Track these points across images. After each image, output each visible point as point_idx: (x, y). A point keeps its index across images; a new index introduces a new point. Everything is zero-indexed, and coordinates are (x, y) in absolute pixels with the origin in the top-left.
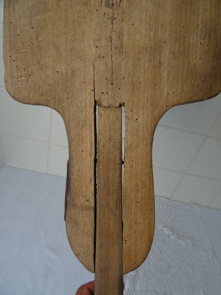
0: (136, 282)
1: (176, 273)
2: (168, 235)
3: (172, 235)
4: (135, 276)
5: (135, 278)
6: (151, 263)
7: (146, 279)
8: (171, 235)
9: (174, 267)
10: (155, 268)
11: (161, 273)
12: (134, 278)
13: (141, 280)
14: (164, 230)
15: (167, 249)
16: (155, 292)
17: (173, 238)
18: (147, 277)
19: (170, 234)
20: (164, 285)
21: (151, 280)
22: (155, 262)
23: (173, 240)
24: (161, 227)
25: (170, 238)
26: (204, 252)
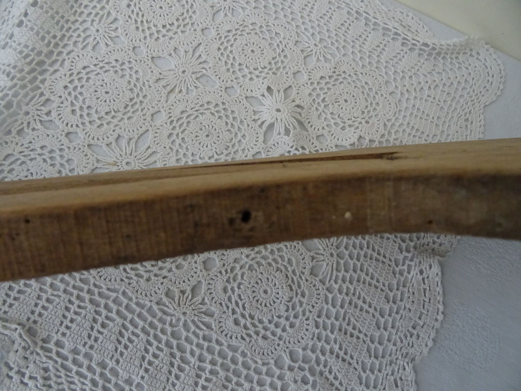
2: (271, 126)
3: (287, 132)
8: (282, 131)
14: (262, 104)
19: (279, 127)
24: (258, 87)
25: (271, 142)
26: (400, 249)
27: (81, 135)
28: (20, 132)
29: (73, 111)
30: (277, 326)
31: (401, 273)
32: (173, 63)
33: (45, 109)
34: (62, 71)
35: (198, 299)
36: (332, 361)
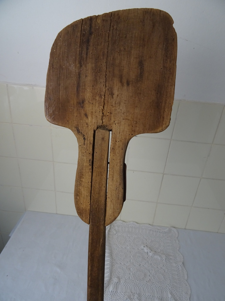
0: (118, 286)
1: (150, 280)
2: (147, 252)
3: (150, 252)
4: (118, 283)
5: (118, 284)
6: (131, 273)
7: (125, 284)
9: (149, 276)
10: (134, 277)
11: (138, 280)
12: (116, 284)
13: (122, 285)
14: (144, 249)
15: (145, 263)
16: (132, 293)
17: (150, 254)
18: (127, 283)
19: (149, 252)
20: (140, 288)
21: (130, 285)
22: (134, 273)
23: (151, 256)
24: (142, 247)
25: (149, 255)
26: (175, 264)
27: (122, 263)
28: (114, 265)
29: (119, 260)
30: (164, 281)
31: (178, 267)
32: (128, 248)
33: (115, 261)
34: (114, 255)
35: (151, 281)
36: (174, 284)
